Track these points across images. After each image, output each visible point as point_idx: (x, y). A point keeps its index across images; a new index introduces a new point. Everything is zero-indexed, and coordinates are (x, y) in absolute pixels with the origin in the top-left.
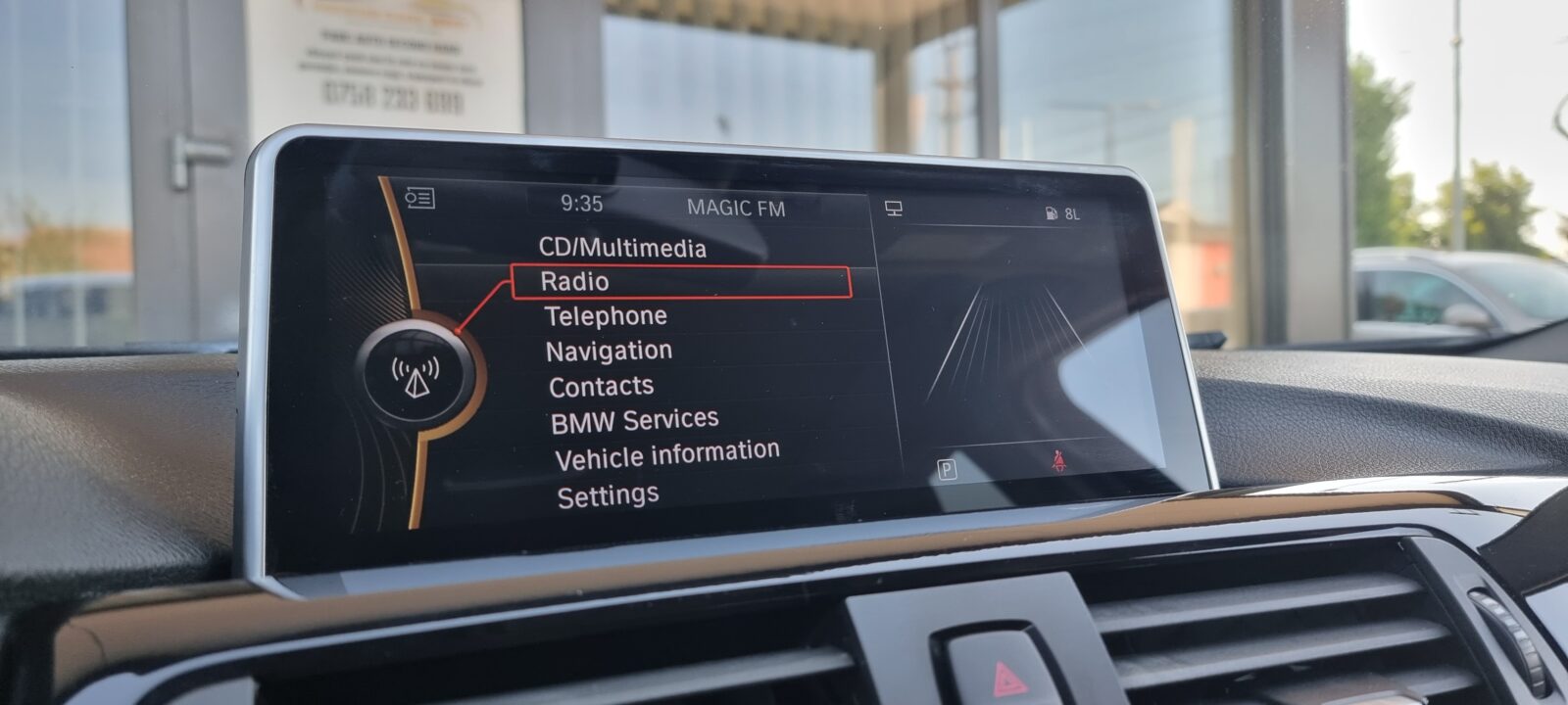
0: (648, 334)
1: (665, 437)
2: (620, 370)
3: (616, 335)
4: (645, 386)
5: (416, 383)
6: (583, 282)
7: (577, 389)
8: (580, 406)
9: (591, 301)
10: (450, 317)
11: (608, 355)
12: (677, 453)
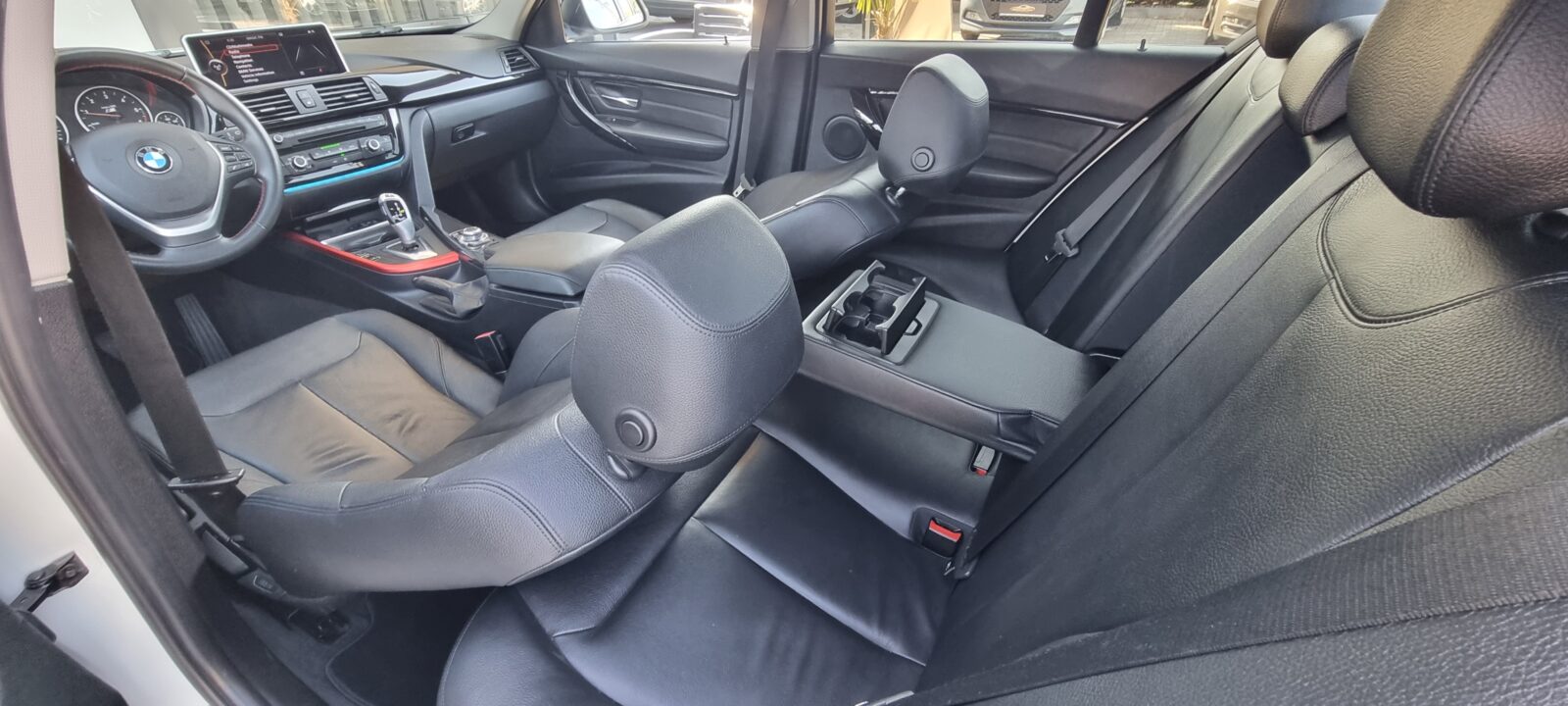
0: (248, 58)
1: (256, 72)
2: (246, 64)
3: (243, 59)
4: (250, 66)
5: (218, 68)
6: (235, 52)
7: (240, 67)
8: (242, 69)
9: (238, 54)
10: (219, 58)
11: (243, 62)
12: (259, 74)
